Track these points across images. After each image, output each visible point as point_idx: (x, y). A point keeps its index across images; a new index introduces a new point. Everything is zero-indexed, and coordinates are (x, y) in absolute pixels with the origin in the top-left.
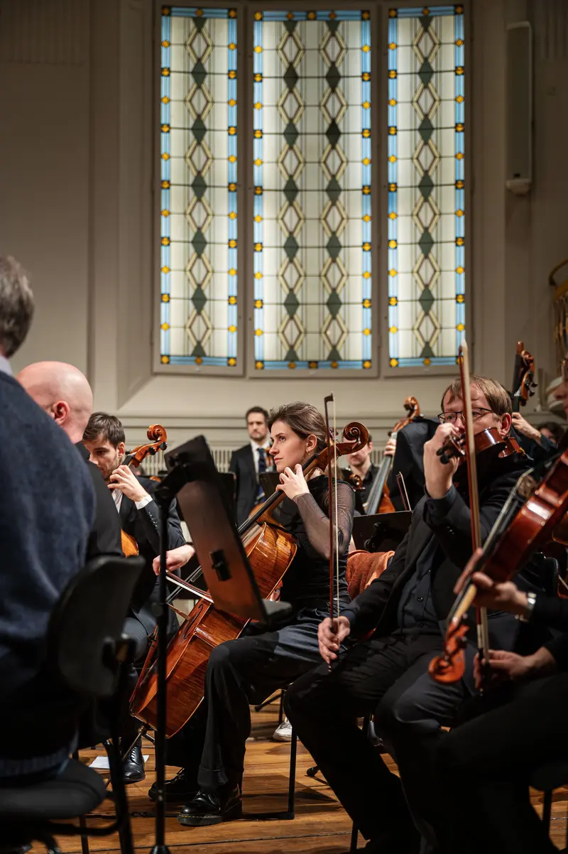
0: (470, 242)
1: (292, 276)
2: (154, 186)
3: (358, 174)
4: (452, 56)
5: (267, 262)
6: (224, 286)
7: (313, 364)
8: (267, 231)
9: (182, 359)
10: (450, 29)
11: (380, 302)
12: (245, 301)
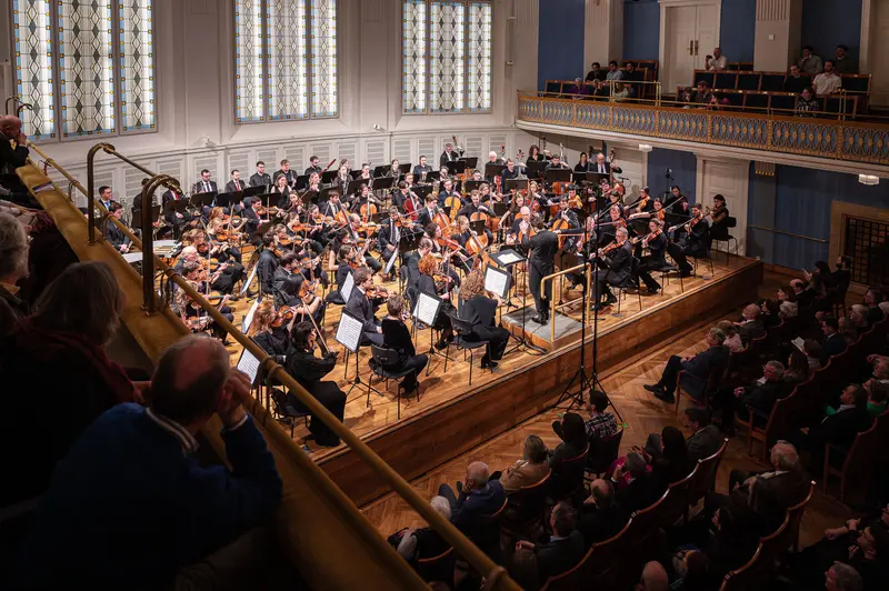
0: (492, 74)
1: (441, 84)
2: (402, 56)
3: (460, 53)
4: (488, 19)
5: (434, 80)
6: (422, 87)
7: (447, 110)
8: (434, 71)
9: (410, 110)
10: (487, 10)
11: (466, 92)
12: (428, 92)
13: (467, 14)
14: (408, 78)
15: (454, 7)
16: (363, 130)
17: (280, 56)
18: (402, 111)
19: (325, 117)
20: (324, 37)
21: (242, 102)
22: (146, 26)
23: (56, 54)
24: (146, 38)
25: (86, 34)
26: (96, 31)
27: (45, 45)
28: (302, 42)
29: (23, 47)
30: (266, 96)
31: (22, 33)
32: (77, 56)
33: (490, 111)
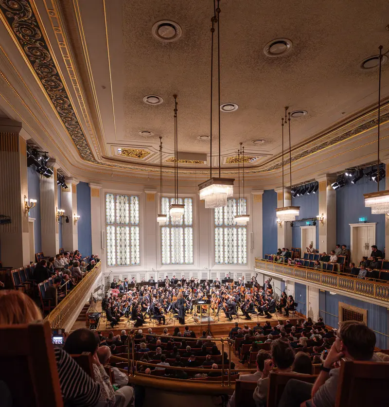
0: (247, 252)
1: (229, 255)
2: (215, 245)
3: (235, 244)
4: (245, 233)
5: (226, 253)
6: (222, 255)
7: (231, 263)
8: (226, 250)
9: (217, 263)
11: (238, 257)
12: (224, 257)
13: (237, 231)
14: (217, 253)
15: (233, 229)
16: (201, 269)
17: (175, 245)
18: (214, 263)
19: (189, 264)
20: (189, 240)
21: (163, 259)
22: (138, 238)
23: (116, 246)
24: (138, 241)
25: (123, 241)
26: (125, 240)
27: (114, 244)
28: (182, 241)
29: (109, 244)
30: (171, 257)
31: (109, 241)
32: (121, 246)
33: (247, 264)
